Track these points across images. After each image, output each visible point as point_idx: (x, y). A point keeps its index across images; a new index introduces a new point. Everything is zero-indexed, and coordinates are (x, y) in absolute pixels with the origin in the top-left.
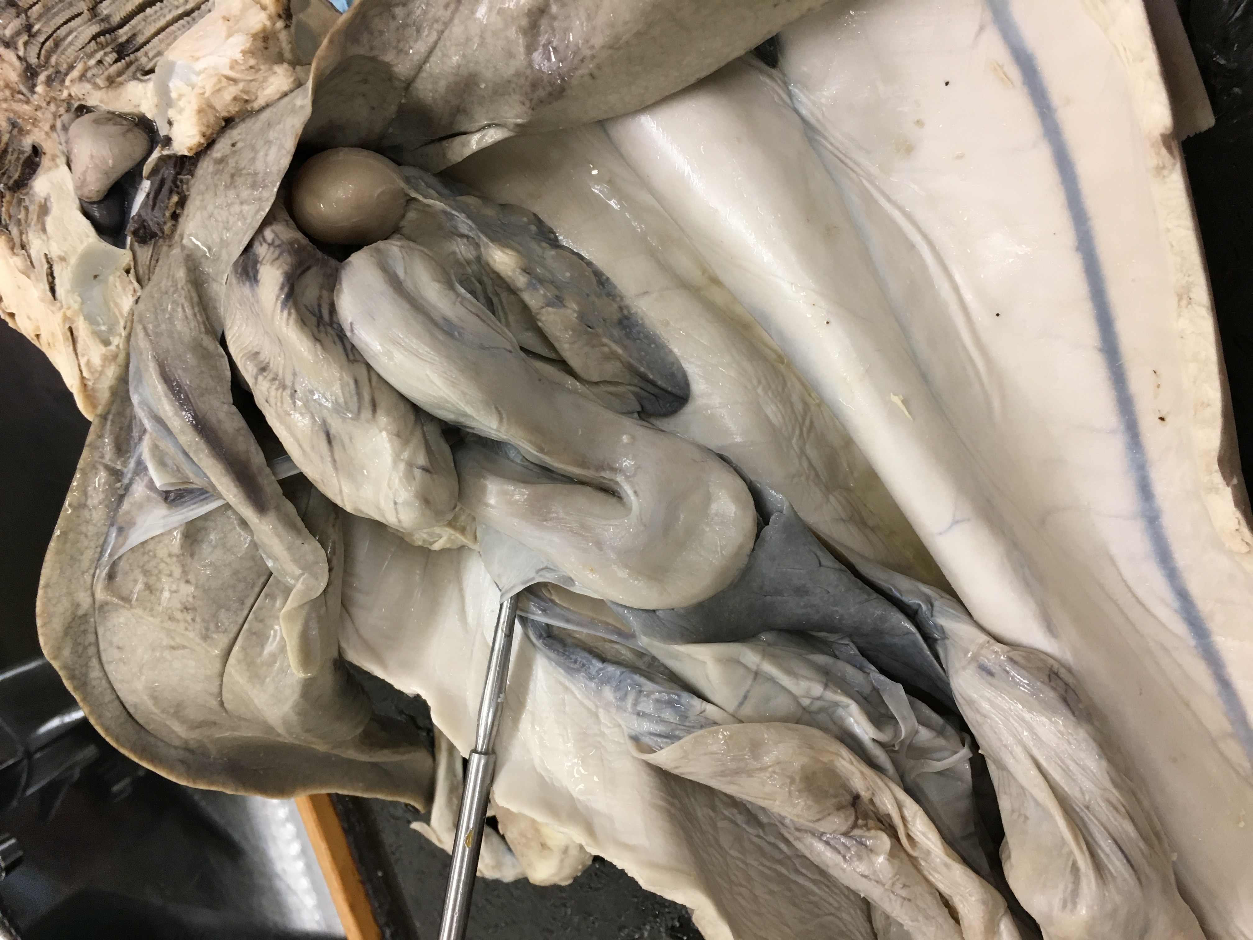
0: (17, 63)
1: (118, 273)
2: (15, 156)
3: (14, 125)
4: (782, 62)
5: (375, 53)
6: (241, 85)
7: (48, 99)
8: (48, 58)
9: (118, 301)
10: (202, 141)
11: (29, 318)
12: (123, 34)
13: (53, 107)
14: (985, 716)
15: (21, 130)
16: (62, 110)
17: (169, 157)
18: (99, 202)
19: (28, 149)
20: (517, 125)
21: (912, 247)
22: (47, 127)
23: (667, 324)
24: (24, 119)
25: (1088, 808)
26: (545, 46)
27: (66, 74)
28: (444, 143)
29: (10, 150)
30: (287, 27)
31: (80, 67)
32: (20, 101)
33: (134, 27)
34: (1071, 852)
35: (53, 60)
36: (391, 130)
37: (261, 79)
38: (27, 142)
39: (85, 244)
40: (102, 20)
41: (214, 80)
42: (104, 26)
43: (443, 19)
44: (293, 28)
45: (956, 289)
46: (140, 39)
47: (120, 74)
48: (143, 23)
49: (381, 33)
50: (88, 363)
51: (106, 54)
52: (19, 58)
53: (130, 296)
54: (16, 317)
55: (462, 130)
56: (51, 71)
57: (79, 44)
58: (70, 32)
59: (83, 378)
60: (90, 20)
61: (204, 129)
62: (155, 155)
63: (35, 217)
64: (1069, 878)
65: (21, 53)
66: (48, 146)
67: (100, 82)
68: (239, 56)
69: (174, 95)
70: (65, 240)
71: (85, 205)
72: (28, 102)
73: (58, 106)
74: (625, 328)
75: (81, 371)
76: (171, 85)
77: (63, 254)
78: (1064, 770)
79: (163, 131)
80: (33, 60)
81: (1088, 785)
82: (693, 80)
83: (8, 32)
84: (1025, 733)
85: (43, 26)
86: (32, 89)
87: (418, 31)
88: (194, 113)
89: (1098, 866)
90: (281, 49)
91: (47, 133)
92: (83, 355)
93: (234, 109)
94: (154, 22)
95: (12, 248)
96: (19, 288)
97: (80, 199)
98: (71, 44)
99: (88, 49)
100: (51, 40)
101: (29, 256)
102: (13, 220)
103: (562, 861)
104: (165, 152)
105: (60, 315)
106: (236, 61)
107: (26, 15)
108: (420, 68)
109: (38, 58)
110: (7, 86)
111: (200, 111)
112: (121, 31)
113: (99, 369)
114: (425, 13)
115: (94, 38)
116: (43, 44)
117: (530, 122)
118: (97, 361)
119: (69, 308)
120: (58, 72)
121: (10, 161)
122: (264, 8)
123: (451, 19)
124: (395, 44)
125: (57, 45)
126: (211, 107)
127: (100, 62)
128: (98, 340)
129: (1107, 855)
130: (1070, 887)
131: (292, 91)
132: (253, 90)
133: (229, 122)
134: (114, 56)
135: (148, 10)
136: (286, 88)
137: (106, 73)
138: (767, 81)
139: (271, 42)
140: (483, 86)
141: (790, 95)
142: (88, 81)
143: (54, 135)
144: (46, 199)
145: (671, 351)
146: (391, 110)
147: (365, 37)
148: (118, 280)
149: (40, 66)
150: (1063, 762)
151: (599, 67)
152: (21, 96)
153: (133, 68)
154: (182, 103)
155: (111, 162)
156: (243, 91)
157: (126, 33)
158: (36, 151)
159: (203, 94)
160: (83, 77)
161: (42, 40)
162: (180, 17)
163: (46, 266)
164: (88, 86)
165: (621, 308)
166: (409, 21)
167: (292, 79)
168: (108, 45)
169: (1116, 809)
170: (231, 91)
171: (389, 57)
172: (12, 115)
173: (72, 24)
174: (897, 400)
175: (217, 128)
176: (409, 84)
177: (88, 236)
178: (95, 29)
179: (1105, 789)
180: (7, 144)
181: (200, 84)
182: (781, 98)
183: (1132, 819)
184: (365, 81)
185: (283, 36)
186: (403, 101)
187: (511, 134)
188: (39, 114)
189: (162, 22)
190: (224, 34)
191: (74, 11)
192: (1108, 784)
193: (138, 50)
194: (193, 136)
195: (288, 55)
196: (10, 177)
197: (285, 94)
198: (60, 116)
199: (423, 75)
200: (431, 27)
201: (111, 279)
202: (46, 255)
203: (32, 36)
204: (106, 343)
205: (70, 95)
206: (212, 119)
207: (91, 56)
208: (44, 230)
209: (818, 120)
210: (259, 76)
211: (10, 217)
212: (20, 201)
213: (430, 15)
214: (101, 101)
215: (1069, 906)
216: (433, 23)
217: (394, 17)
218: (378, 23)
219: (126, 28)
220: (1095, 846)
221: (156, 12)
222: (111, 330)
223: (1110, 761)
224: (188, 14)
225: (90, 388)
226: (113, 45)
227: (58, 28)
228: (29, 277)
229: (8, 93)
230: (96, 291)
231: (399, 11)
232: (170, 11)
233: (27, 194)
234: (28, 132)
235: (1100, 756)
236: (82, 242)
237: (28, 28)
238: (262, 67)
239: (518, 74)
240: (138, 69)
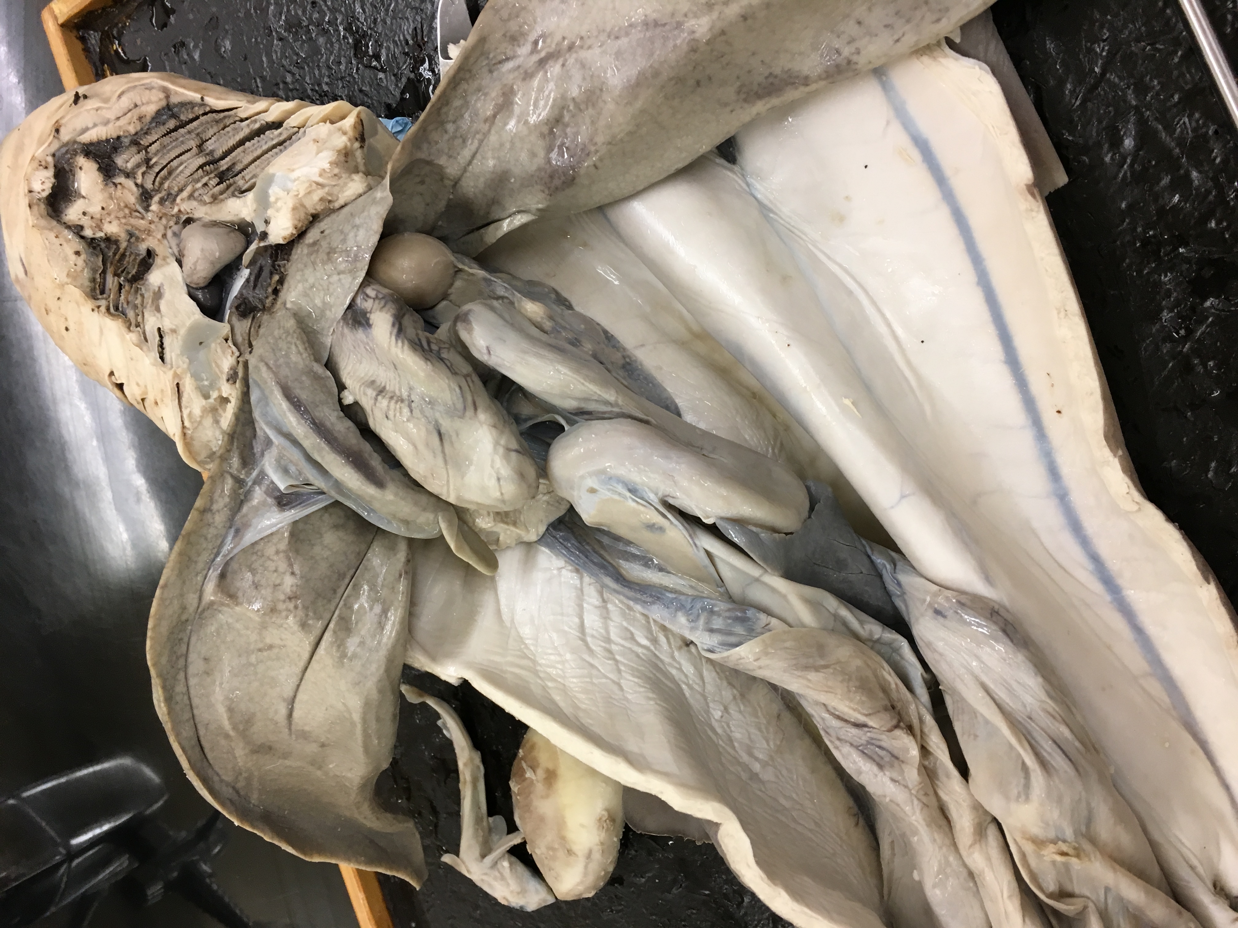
0: (135, 189)
1: (219, 341)
2: (133, 257)
3: (131, 235)
4: (739, 158)
5: (432, 158)
6: (326, 189)
7: (160, 215)
8: (161, 184)
9: (219, 362)
10: (294, 232)
11: (138, 384)
12: (224, 165)
13: (164, 221)
14: (941, 655)
15: (137, 238)
16: (172, 223)
17: (266, 247)
18: (202, 288)
19: (143, 253)
20: (539, 210)
21: (850, 293)
22: (159, 236)
23: (661, 368)
24: (140, 230)
25: (1030, 718)
26: (560, 147)
27: (177, 196)
28: (482, 231)
29: (127, 254)
30: (362, 147)
31: (189, 189)
32: (137, 217)
33: (234, 158)
34: (1019, 755)
35: (166, 185)
36: (440, 223)
37: (342, 184)
38: (143, 248)
39: (192, 319)
40: (208, 154)
41: (307, 185)
42: (209, 158)
43: (483, 131)
44: (365, 147)
45: (889, 325)
46: (238, 167)
47: (222, 193)
48: (242, 154)
49: (437, 143)
50: (190, 414)
51: (210, 179)
52: (136, 185)
53: (229, 357)
54: (125, 388)
55: (497, 217)
56: (163, 193)
57: (188, 172)
58: (181, 164)
59: (184, 427)
60: (197, 155)
61: (296, 222)
62: (253, 247)
63: (150, 301)
64: (1022, 775)
65: (139, 181)
66: (160, 249)
67: (207, 199)
68: (327, 166)
69: (272, 199)
70: (176, 317)
71: (192, 290)
72: (143, 218)
73: (168, 221)
74: (627, 371)
75: (183, 421)
76: (270, 191)
77: (174, 327)
78: (1007, 688)
79: (260, 227)
80: (149, 186)
81: (1029, 699)
82: (672, 170)
83: (130, 165)
84: (974, 664)
85: (159, 159)
86: (147, 209)
87: (464, 141)
88: (290, 210)
89: (1043, 763)
90: (357, 163)
91: (159, 240)
92: (186, 407)
93: (320, 208)
94: (252, 152)
95: (129, 328)
96: (132, 359)
97: (187, 286)
98: (182, 172)
99: (196, 176)
100: (165, 170)
101: (144, 333)
102: (130, 306)
103: (586, 867)
104: (262, 244)
105: (170, 373)
106: (324, 170)
107: (146, 151)
108: (465, 170)
109: (153, 184)
110: (126, 206)
111: (294, 209)
112: (222, 162)
113: (198, 419)
114: (470, 127)
115: (201, 167)
116: (158, 173)
117: (548, 207)
118: (197, 412)
119: (178, 367)
120: (169, 194)
121: (128, 263)
122: (345, 133)
123: (489, 131)
124: (446, 151)
125: (170, 173)
126: (303, 206)
127: (206, 185)
128: (199, 394)
129: (1049, 754)
130: (1022, 781)
131: (365, 193)
132: (335, 193)
133: (315, 218)
134: (217, 180)
135: (247, 144)
136: (361, 191)
137: (211, 192)
138: (729, 173)
139: (349, 159)
140: (512, 180)
141: (748, 185)
142: (195, 199)
143: (165, 242)
144: (159, 288)
145: (665, 390)
146: (441, 205)
147: (425, 146)
148: (218, 346)
149: (154, 190)
150: (1007, 683)
151: (601, 159)
152: (137, 214)
153: (232, 189)
154: (279, 204)
155: (217, 254)
156: (328, 194)
157: (227, 163)
158: (150, 253)
159: (297, 195)
160: (191, 196)
161: (157, 170)
162: (274, 147)
163: (158, 338)
164: (195, 204)
165: (624, 357)
166: (458, 134)
167: (365, 184)
168: (211, 172)
169: (1054, 717)
170: (319, 193)
171: (442, 161)
172: (129, 228)
173: (183, 158)
174: (847, 402)
175: (306, 222)
176: (456, 182)
177: (194, 314)
178: (201, 160)
179: (1042, 701)
180: (125, 249)
181: (295, 188)
182: (739, 185)
183: (1068, 726)
184: (422, 182)
185: (359, 154)
186: (451, 197)
187: (533, 217)
188: (153, 226)
189: (259, 152)
190: (314, 152)
191: (186, 147)
192: (1043, 696)
193: (236, 175)
194: (287, 229)
195: (362, 168)
196: (128, 273)
197: (360, 196)
198: (170, 227)
199: (468, 174)
200: (474, 137)
201: (213, 345)
202: (159, 329)
203: (149, 167)
204: (206, 397)
205: (180, 211)
206: (303, 216)
207: (198, 181)
208: (158, 310)
209: (771, 201)
210: (341, 182)
211: (128, 303)
212: (137, 290)
213: (473, 129)
214: (206, 214)
215: (1023, 797)
216: (475, 136)
217: (446, 132)
218: (435, 136)
219: (227, 159)
220: (1039, 748)
221: (254, 145)
222: (212, 386)
223: (1043, 677)
224: (281, 144)
225: (188, 436)
226: (216, 173)
227: (172, 160)
228: (141, 349)
229: (127, 211)
230: (202, 355)
231: (450, 127)
232: (266, 143)
233: (143, 284)
234: (143, 240)
235: (1036, 674)
236: (189, 318)
237: (147, 161)
238: (343, 175)
239: (539, 169)
240: (236, 190)
